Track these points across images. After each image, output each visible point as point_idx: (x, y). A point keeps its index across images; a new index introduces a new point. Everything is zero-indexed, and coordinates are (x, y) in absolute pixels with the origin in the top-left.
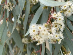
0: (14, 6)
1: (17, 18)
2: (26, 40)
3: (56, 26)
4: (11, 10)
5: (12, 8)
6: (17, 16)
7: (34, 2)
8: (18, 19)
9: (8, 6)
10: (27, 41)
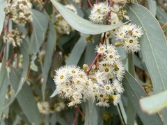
0: (24, 37)
1: (31, 60)
2: (44, 105)
3: (107, 70)
4: (19, 44)
5: (21, 40)
6: (30, 56)
7: (67, 29)
8: (33, 62)
9: (13, 36)
10: (47, 109)
